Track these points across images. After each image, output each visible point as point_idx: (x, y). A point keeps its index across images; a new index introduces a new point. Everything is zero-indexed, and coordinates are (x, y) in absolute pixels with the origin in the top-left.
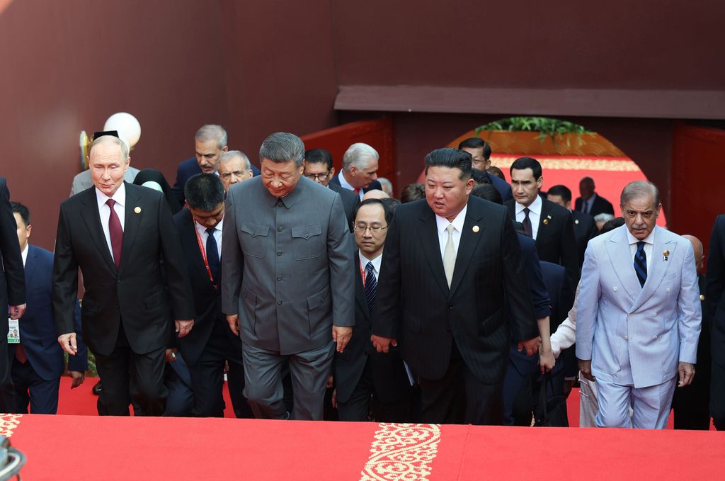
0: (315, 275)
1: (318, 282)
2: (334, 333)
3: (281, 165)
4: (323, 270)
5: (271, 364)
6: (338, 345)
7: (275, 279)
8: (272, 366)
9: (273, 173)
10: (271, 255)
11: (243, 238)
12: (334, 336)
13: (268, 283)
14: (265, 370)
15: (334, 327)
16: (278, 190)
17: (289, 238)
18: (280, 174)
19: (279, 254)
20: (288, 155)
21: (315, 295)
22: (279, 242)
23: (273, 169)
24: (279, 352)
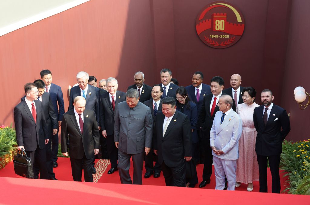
0: (140, 131)
1: (141, 133)
2: (145, 149)
3: (131, 99)
4: (143, 130)
5: (124, 158)
6: (146, 153)
7: (128, 131)
8: (125, 159)
9: (129, 101)
10: (127, 123)
11: (120, 118)
12: (145, 150)
13: (126, 132)
14: (123, 160)
15: (145, 148)
16: (131, 105)
17: (133, 119)
18: (131, 101)
19: (130, 123)
20: (133, 96)
21: (139, 137)
22: (130, 120)
23: (129, 100)
24: (127, 153)
